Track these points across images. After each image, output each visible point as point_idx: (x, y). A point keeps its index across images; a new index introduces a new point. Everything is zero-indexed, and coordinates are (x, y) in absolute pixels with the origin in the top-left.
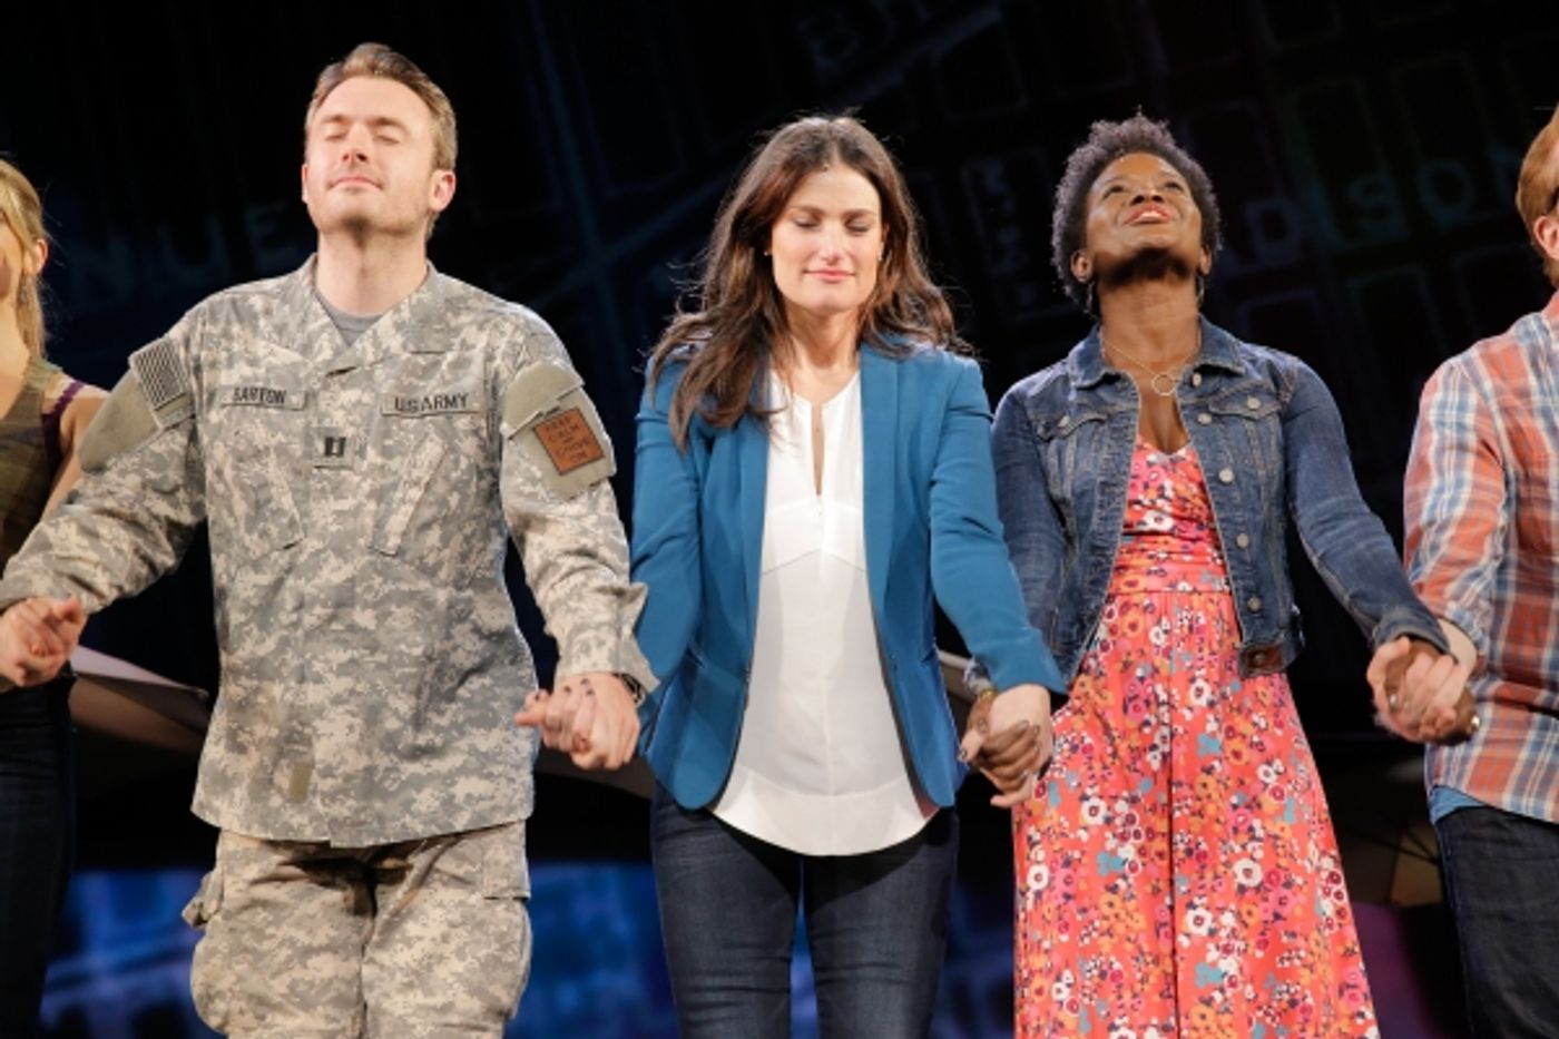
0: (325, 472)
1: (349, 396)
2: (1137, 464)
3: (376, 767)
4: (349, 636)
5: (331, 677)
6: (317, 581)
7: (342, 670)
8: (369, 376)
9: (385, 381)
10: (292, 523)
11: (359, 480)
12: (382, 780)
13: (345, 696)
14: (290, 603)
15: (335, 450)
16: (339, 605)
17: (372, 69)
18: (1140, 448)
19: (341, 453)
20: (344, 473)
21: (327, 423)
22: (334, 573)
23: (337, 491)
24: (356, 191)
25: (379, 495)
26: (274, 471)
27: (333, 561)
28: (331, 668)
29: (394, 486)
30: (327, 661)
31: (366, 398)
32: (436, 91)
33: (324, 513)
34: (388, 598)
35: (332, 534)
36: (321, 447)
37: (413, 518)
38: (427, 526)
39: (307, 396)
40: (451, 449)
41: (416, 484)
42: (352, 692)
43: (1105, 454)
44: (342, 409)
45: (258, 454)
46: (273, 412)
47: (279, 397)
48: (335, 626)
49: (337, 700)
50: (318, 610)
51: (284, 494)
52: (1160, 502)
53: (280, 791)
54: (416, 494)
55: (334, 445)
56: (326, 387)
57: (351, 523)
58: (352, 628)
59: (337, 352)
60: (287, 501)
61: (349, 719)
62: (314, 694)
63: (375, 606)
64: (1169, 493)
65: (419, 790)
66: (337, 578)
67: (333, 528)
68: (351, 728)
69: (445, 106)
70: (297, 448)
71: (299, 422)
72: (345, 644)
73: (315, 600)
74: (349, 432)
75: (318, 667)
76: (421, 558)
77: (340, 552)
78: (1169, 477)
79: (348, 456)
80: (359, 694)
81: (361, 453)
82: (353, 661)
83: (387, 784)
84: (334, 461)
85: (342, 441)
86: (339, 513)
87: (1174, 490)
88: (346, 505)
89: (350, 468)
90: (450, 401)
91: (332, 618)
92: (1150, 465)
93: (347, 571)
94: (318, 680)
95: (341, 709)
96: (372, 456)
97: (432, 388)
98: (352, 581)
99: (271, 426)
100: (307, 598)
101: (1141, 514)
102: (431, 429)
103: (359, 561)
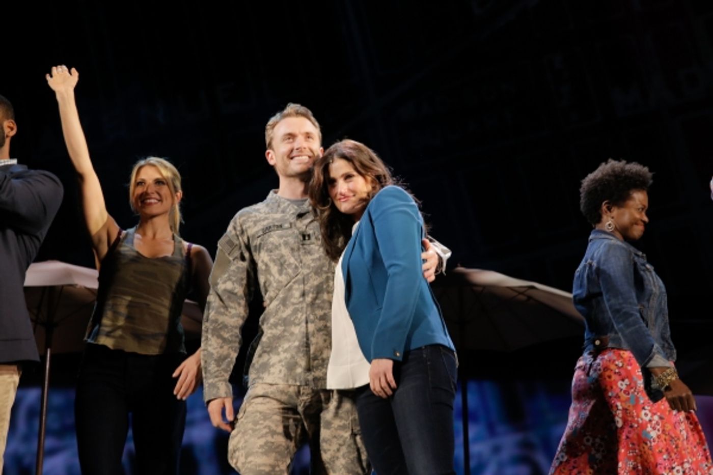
4: (323, 305)
5: (317, 321)
6: (308, 285)
7: (321, 318)
10: (296, 267)
13: (323, 328)
15: (307, 238)
16: (318, 293)
17: (298, 114)
19: (309, 238)
20: (312, 246)
21: (301, 231)
22: (316, 280)
23: (311, 253)
26: (285, 251)
27: (314, 277)
28: (317, 318)
30: (316, 315)
33: (307, 260)
35: (313, 267)
36: (301, 238)
39: (291, 224)
44: (305, 225)
45: (277, 247)
47: (281, 226)
48: (318, 301)
50: (311, 295)
51: (290, 258)
53: (300, 366)
55: (305, 237)
56: (298, 219)
57: (317, 263)
58: (324, 302)
66: (316, 283)
67: (312, 265)
70: (291, 240)
72: (322, 308)
73: (309, 292)
74: (310, 232)
77: (316, 273)
79: (312, 239)
81: (316, 238)
82: (325, 314)
84: (307, 242)
85: (309, 236)
86: (313, 260)
89: (313, 243)
91: (315, 299)
93: (320, 280)
95: (321, 333)
98: (322, 283)
100: (306, 291)
103: (324, 276)
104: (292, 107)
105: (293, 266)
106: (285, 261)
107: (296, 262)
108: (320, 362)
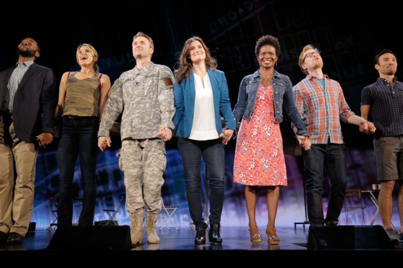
0: (136, 87)
1: (140, 77)
2: (260, 89)
3: (142, 127)
4: (139, 108)
5: (136, 114)
6: (135, 101)
7: (138, 113)
8: (142, 74)
9: (144, 74)
10: (132, 95)
11: (140, 87)
12: (143, 129)
14: (131, 105)
18: (261, 86)
19: (138, 84)
21: (136, 81)
22: (137, 99)
23: (138, 89)
24: (139, 52)
25: (143, 89)
27: (137, 98)
29: (145, 87)
30: (136, 112)
31: (142, 77)
32: (149, 38)
33: (136, 92)
34: (145, 103)
36: (135, 84)
37: (148, 91)
38: (150, 92)
39: (134, 78)
40: (153, 82)
41: (148, 86)
42: (139, 116)
43: (255, 87)
44: (138, 79)
46: (129, 82)
48: (138, 107)
49: (137, 117)
50: (135, 105)
52: (263, 95)
54: (148, 88)
55: (137, 83)
56: (136, 76)
57: (140, 93)
58: (140, 107)
59: (138, 72)
60: (131, 92)
61: (138, 120)
62: (134, 116)
63: (143, 104)
64: (264, 93)
65: (148, 131)
66: (138, 100)
67: (137, 94)
68: (139, 121)
69: (151, 40)
70: (132, 85)
71: (133, 81)
72: (139, 109)
73: (135, 103)
74: (139, 81)
75: (135, 112)
76: (150, 97)
78: (265, 91)
79: (139, 84)
80: (141, 116)
81: (141, 84)
82: (140, 112)
83: (144, 130)
84: (137, 85)
85: (138, 83)
86: (138, 92)
87: (265, 93)
88: (139, 91)
89: (139, 86)
90: (153, 75)
91: (137, 106)
92: (262, 89)
93: (139, 99)
94: (134, 114)
96: (142, 83)
97: (150, 74)
99: (129, 83)
101: (260, 96)
102: (150, 79)
103: (141, 98)
104: (139, 33)
105: (131, 94)
106: (129, 93)
107: (132, 93)
108: (136, 129)
